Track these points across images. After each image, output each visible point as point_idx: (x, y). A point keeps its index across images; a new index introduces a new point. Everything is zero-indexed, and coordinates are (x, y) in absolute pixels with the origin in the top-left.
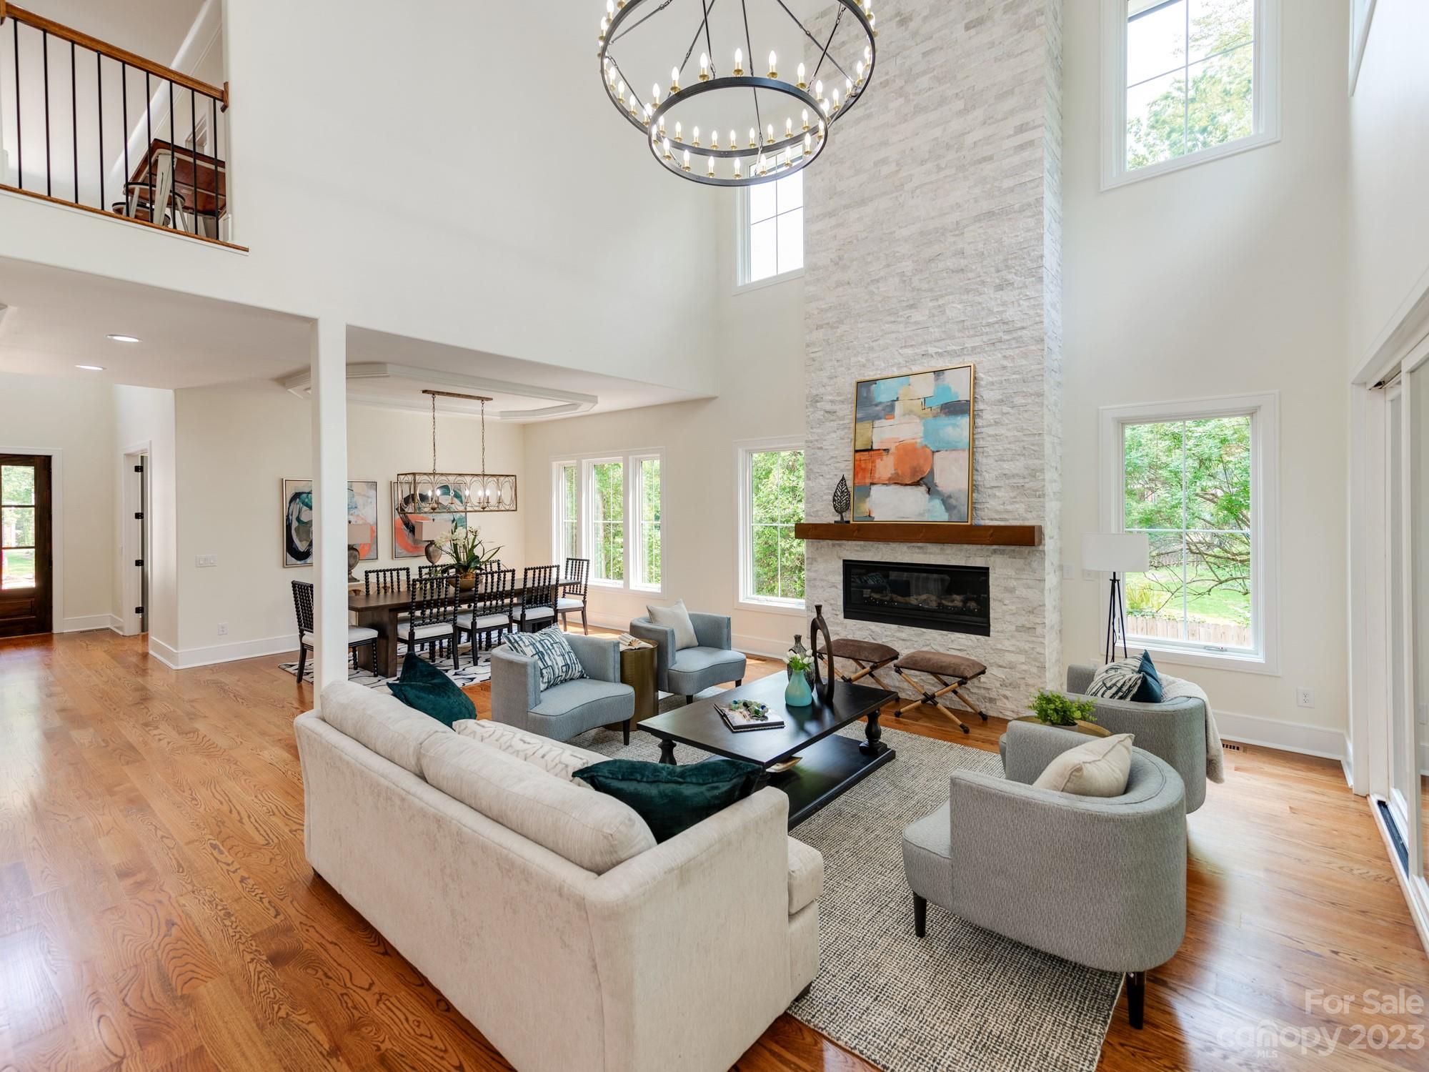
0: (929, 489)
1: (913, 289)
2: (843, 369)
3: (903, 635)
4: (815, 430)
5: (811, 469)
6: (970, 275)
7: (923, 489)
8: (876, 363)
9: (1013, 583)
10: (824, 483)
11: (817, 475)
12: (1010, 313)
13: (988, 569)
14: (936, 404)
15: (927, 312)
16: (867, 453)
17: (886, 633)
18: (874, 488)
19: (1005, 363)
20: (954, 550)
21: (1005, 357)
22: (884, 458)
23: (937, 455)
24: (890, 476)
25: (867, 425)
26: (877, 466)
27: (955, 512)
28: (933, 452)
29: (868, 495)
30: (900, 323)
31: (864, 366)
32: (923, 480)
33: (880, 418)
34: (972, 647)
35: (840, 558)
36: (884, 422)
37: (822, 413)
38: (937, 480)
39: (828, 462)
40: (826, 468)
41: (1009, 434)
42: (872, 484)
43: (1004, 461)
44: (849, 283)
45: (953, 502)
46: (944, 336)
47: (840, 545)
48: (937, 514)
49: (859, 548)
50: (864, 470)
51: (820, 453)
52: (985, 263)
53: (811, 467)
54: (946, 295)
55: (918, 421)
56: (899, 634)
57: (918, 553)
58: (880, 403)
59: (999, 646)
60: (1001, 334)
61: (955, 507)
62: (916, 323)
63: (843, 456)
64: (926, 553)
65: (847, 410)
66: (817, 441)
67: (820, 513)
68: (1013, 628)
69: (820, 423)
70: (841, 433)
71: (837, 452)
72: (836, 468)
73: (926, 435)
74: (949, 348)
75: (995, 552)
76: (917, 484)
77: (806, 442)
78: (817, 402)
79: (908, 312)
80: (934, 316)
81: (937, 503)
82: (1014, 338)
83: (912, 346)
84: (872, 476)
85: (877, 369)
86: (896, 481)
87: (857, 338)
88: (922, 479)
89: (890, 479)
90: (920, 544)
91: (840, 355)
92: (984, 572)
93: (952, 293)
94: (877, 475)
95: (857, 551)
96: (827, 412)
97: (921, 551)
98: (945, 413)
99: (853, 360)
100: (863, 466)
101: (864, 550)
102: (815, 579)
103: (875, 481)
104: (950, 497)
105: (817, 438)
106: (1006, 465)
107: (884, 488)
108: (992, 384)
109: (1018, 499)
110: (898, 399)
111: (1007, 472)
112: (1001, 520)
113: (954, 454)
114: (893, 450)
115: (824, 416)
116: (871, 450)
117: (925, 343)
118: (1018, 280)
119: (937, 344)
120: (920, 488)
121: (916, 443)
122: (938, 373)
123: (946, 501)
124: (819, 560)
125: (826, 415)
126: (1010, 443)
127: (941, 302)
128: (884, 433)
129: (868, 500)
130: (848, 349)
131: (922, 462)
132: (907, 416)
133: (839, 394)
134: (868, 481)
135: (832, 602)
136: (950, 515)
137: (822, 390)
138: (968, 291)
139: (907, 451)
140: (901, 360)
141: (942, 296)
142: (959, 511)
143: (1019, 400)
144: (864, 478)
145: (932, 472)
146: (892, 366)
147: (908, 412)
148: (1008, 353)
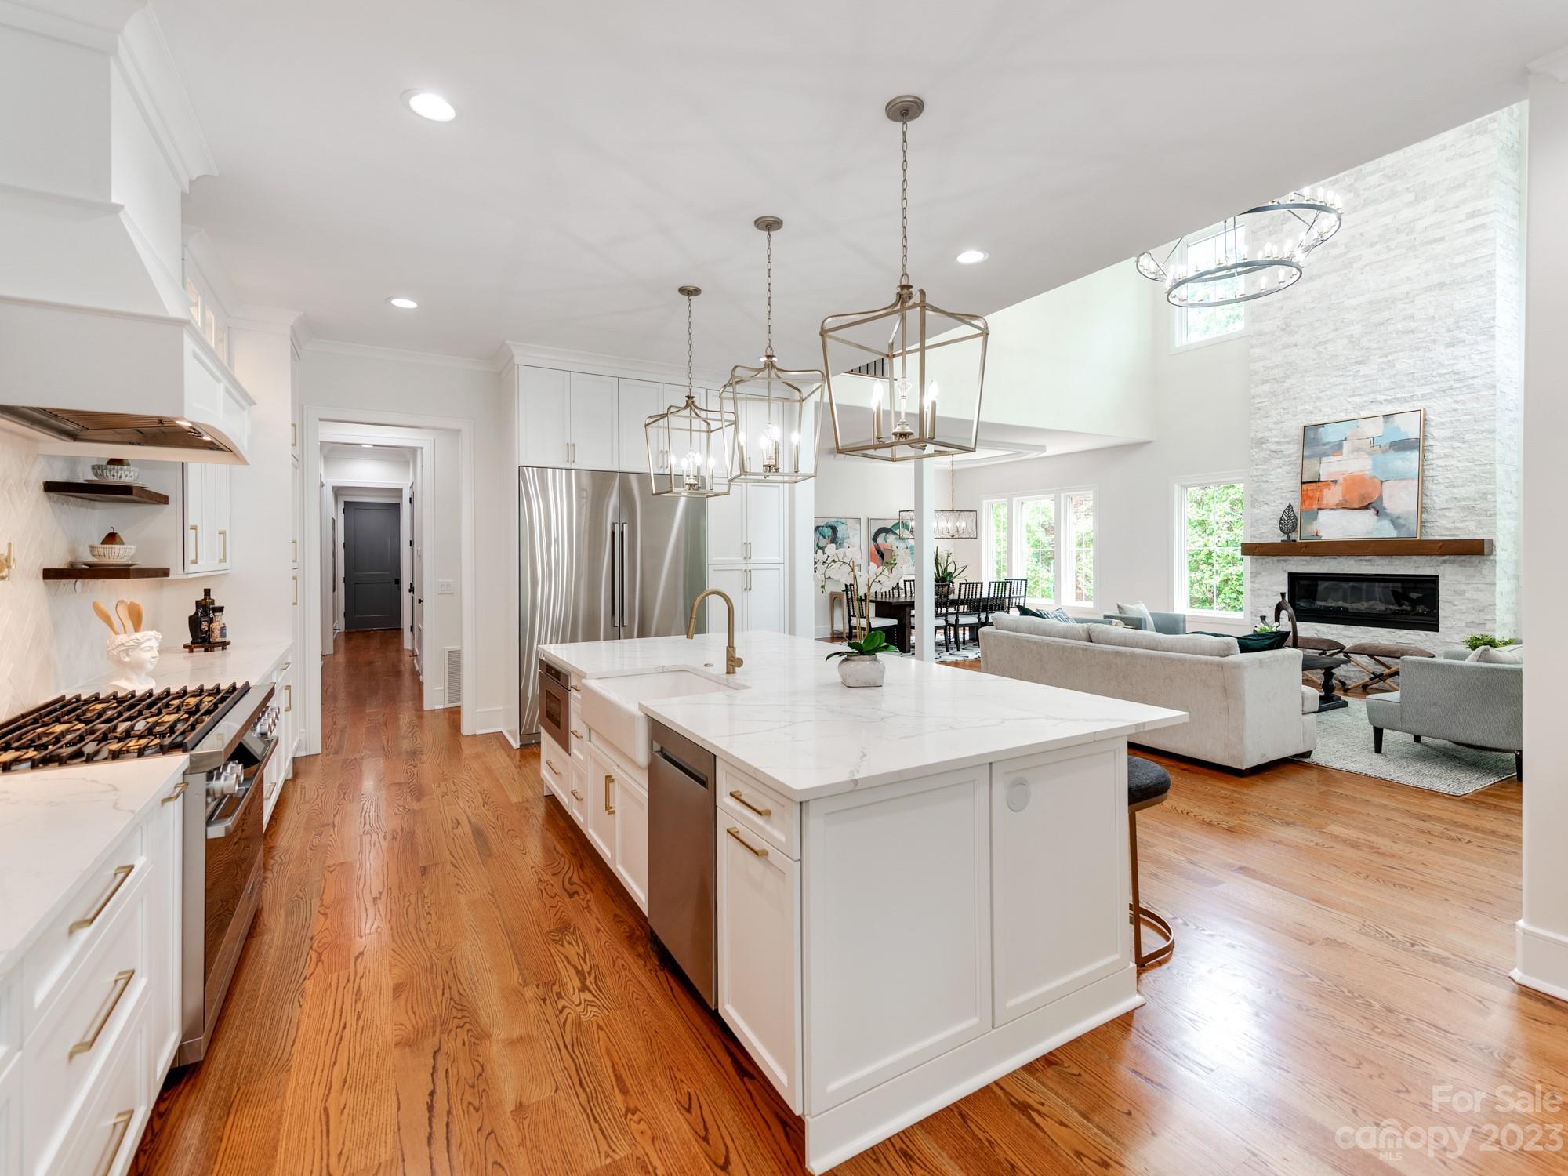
0: (1378, 512)
1: (1362, 348)
2: (1289, 416)
3: (1350, 633)
4: (1260, 467)
5: (1255, 499)
6: (1420, 335)
7: (1372, 512)
8: (1324, 410)
9: (1463, 587)
10: (1268, 510)
11: (1262, 503)
12: (1461, 365)
13: (1437, 576)
14: (1385, 442)
15: (1376, 366)
16: (1314, 484)
17: (1332, 632)
18: (1321, 513)
19: (1456, 406)
20: (1402, 562)
21: (1455, 401)
22: (1332, 487)
23: (1385, 484)
24: (1337, 502)
25: (1315, 461)
26: (1325, 494)
27: (1404, 529)
28: (1382, 482)
29: (1316, 518)
30: (1349, 376)
31: (1311, 412)
32: (1371, 504)
33: (1327, 455)
34: (1420, 641)
35: (1285, 571)
36: (1331, 458)
37: (1268, 452)
38: (1386, 503)
39: (1273, 493)
40: (1272, 498)
41: (1459, 464)
42: (1319, 509)
43: (1454, 487)
44: (1296, 345)
45: (1402, 521)
46: (1393, 386)
47: (1285, 561)
48: (1386, 531)
49: (1305, 563)
50: (1311, 498)
51: (1265, 485)
52: (1435, 325)
53: (1255, 497)
54: (1396, 352)
55: (1367, 456)
56: (1345, 633)
57: (1365, 565)
58: (1328, 443)
59: (1448, 640)
60: (1452, 383)
61: (1404, 526)
62: (1365, 376)
63: (1289, 487)
64: (1373, 565)
65: (1294, 450)
66: (1262, 475)
67: (1265, 535)
68: (1464, 624)
69: (1266, 460)
70: (1287, 468)
71: (1282, 484)
72: (1282, 497)
73: (1375, 467)
74: (1398, 396)
75: (1445, 562)
76: (1366, 507)
77: (1251, 476)
78: (1262, 443)
79: (1356, 368)
80: (1383, 369)
81: (1386, 523)
82: (1465, 386)
83: (1360, 395)
84: (1319, 503)
85: (1325, 415)
86: (1345, 506)
87: (1304, 390)
88: (1370, 503)
89: (1337, 505)
90: (1368, 558)
91: (1285, 404)
92: (1433, 580)
93: (1401, 351)
94: (1325, 502)
95: (1304, 565)
96: (1272, 451)
97: (1369, 563)
98: (1394, 449)
99: (1300, 408)
100: (1311, 494)
101: (1310, 564)
102: (1259, 589)
103: (1322, 507)
104: (1399, 517)
105: (1262, 473)
106: (1456, 490)
107: (1332, 511)
108: (1443, 424)
109: (1469, 518)
110: (1346, 439)
111: (1457, 496)
112: (1451, 535)
113: (1404, 483)
114: (1341, 481)
115: (1270, 455)
116: (1319, 481)
117: (1374, 392)
118: (1469, 338)
119: (1386, 392)
120: (1368, 511)
121: (1365, 474)
122: (1387, 417)
123: (1395, 522)
124: (1263, 574)
125: (1272, 454)
126: (1461, 472)
127: (1390, 358)
128: (1329, 468)
129: (1315, 522)
130: (1295, 399)
131: (1370, 490)
132: (1355, 453)
133: (1284, 437)
134: (1315, 507)
136: (1399, 532)
137: (1269, 434)
138: (1418, 349)
139: (1354, 481)
140: (1349, 407)
141: (1391, 353)
142: (1408, 529)
143: (1469, 437)
144: (1312, 505)
145: (1380, 498)
146: (1340, 412)
147: (1357, 450)
148: (1459, 398)
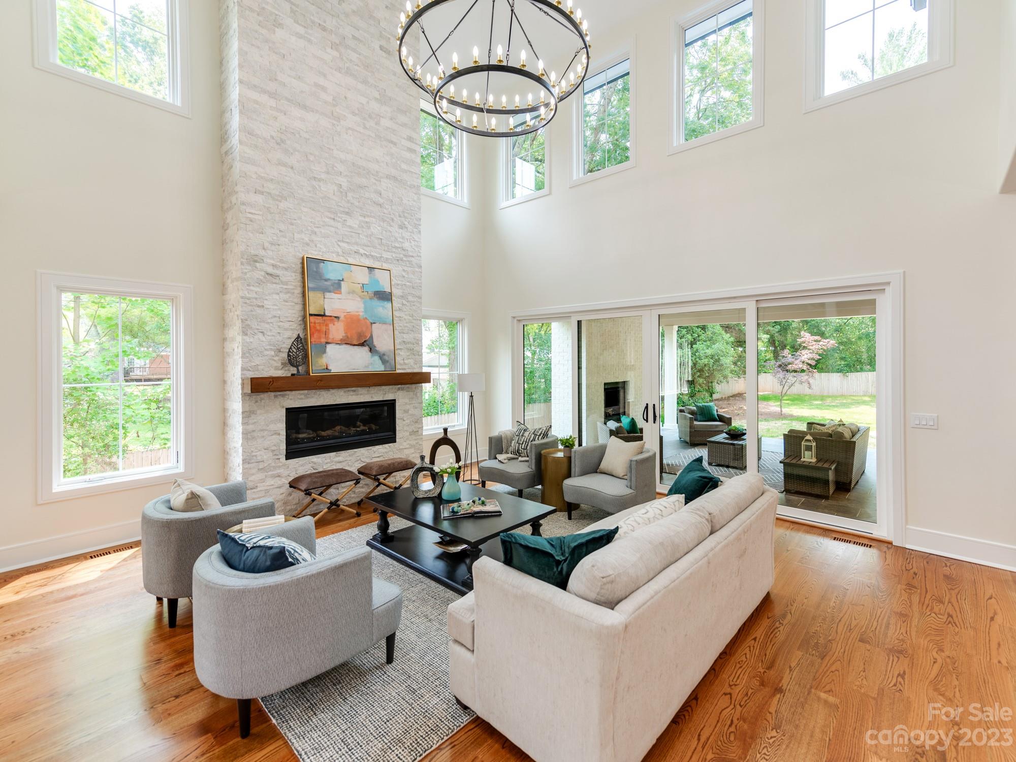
0: (371, 349)
1: (348, 202)
2: (287, 240)
3: (340, 459)
4: (252, 288)
5: (248, 325)
6: (385, 211)
7: (366, 349)
8: (318, 245)
9: (408, 407)
10: (264, 340)
11: (256, 331)
12: (406, 245)
13: (395, 400)
14: (372, 290)
15: (358, 223)
16: (321, 317)
17: (326, 461)
18: (329, 347)
19: (404, 274)
20: (375, 391)
21: (404, 270)
22: (336, 323)
23: (374, 325)
24: (341, 337)
25: (319, 295)
26: (330, 328)
27: (388, 364)
28: (371, 323)
29: (324, 352)
30: (339, 222)
31: (308, 244)
32: (365, 343)
33: (330, 292)
34: (386, 452)
35: (283, 407)
36: (332, 295)
37: (263, 273)
38: (376, 342)
39: (269, 321)
40: (267, 326)
41: (406, 317)
42: (327, 343)
43: (404, 333)
44: (292, 168)
45: (386, 358)
46: (369, 244)
47: (283, 396)
48: (377, 366)
49: (303, 396)
50: (319, 331)
51: (259, 311)
52: (393, 207)
53: (248, 322)
54: (371, 216)
55: (359, 299)
56: (337, 459)
57: (352, 395)
58: (329, 279)
59: (401, 447)
60: (402, 256)
61: (387, 361)
62: (350, 227)
63: (287, 317)
64: (358, 395)
65: (292, 278)
66: (256, 299)
68: (408, 433)
69: (257, 282)
70: (286, 296)
71: (279, 312)
72: (279, 327)
73: (366, 311)
74: (372, 254)
75: (399, 389)
76: (362, 345)
77: (242, 298)
78: (256, 261)
79: (344, 217)
80: (363, 227)
81: (377, 358)
82: (408, 261)
83: (347, 243)
84: (327, 337)
85: (320, 251)
86: (346, 342)
87: (300, 218)
88: (365, 341)
89: (341, 340)
90: (353, 389)
91: (282, 227)
92: (394, 403)
93: (374, 217)
94: (331, 336)
95: (301, 399)
96: (267, 274)
97: (354, 393)
98: (377, 298)
99: (297, 236)
100: (318, 328)
101: (308, 398)
102: (254, 431)
103: (330, 341)
104: (384, 355)
105: (255, 295)
106: (405, 336)
107: (338, 346)
108: (398, 285)
109: (410, 357)
110: (343, 280)
111: (405, 340)
112: (403, 369)
113: (384, 326)
114: (342, 318)
115: (265, 277)
116: (324, 315)
117: (357, 244)
118: (410, 227)
119: (365, 248)
120: (364, 348)
121: (359, 315)
122: (371, 269)
123: (382, 357)
124: (258, 412)
125: (267, 276)
126: (407, 323)
127: (367, 219)
128: (333, 304)
129: (324, 355)
130: (292, 224)
131: (364, 329)
132: (351, 295)
134: (323, 340)
135: (274, 448)
136: (385, 367)
137: (262, 253)
138: (384, 221)
139: (352, 321)
140: (339, 250)
141: (368, 216)
142: (390, 364)
143: (410, 298)
144: (320, 338)
145: (371, 337)
146: (332, 252)
147: (352, 292)
148: (406, 268)
